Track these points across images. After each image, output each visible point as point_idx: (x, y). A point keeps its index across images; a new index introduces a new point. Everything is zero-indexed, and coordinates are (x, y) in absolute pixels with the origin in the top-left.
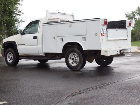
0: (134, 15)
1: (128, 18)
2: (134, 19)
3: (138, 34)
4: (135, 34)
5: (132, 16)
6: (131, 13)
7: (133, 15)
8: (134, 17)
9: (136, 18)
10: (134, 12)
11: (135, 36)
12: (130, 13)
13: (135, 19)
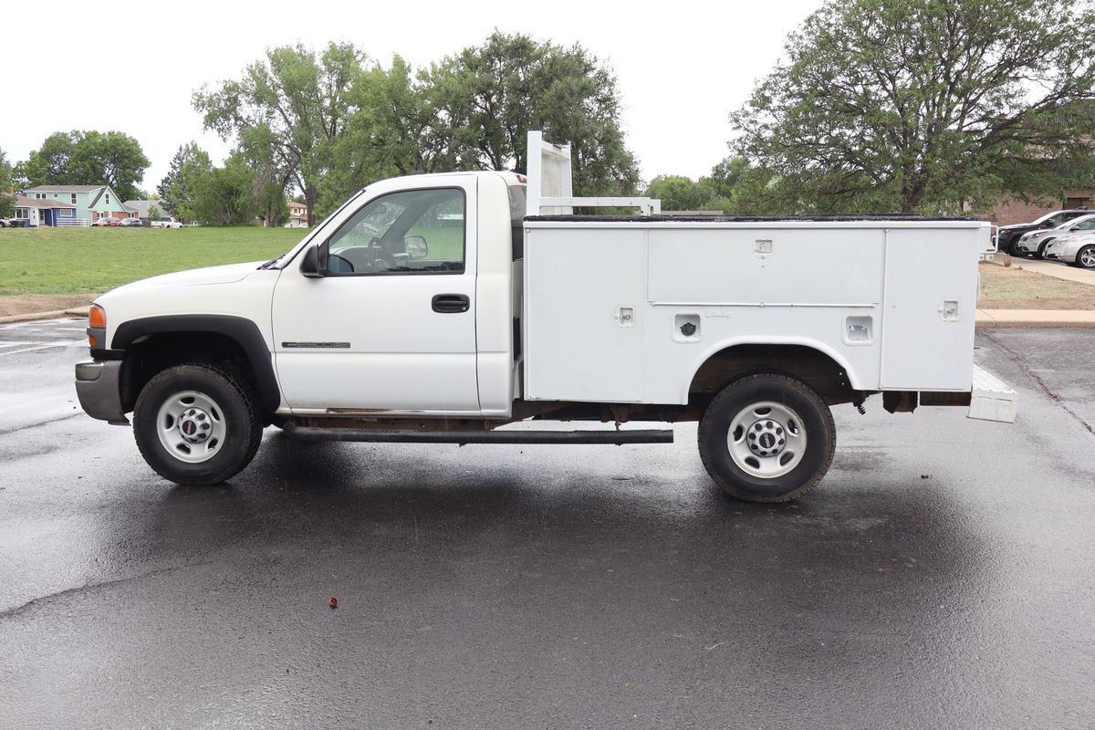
0: (234, 102)
1: (205, 112)
2: (233, 121)
3: (255, 194)
4: (238, 193)
5: (222, 104)
6: (220, 88)
7: (229, 99)
8: (234, 109)
9: (245, 117)
10: (236, 85)
11: (242, 200)
12: (215, 88)
13: (241, 118)
